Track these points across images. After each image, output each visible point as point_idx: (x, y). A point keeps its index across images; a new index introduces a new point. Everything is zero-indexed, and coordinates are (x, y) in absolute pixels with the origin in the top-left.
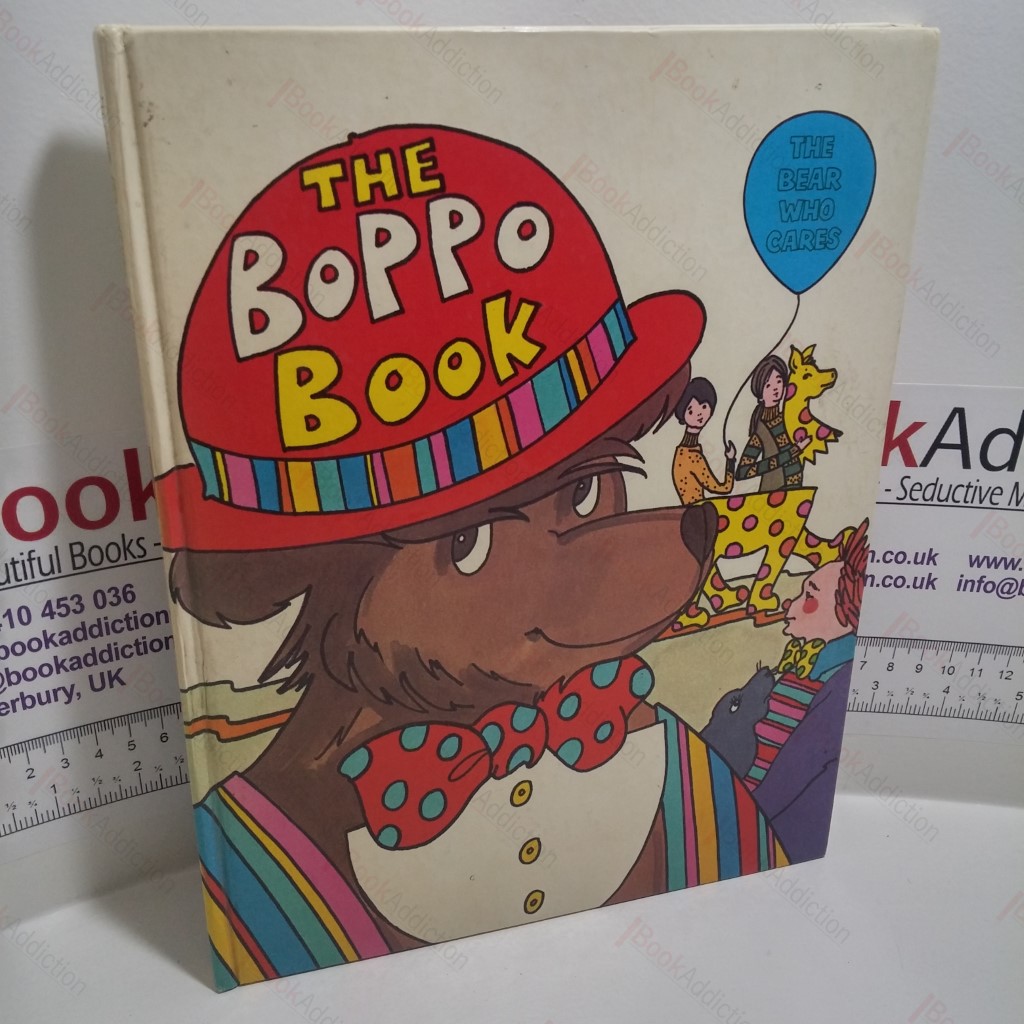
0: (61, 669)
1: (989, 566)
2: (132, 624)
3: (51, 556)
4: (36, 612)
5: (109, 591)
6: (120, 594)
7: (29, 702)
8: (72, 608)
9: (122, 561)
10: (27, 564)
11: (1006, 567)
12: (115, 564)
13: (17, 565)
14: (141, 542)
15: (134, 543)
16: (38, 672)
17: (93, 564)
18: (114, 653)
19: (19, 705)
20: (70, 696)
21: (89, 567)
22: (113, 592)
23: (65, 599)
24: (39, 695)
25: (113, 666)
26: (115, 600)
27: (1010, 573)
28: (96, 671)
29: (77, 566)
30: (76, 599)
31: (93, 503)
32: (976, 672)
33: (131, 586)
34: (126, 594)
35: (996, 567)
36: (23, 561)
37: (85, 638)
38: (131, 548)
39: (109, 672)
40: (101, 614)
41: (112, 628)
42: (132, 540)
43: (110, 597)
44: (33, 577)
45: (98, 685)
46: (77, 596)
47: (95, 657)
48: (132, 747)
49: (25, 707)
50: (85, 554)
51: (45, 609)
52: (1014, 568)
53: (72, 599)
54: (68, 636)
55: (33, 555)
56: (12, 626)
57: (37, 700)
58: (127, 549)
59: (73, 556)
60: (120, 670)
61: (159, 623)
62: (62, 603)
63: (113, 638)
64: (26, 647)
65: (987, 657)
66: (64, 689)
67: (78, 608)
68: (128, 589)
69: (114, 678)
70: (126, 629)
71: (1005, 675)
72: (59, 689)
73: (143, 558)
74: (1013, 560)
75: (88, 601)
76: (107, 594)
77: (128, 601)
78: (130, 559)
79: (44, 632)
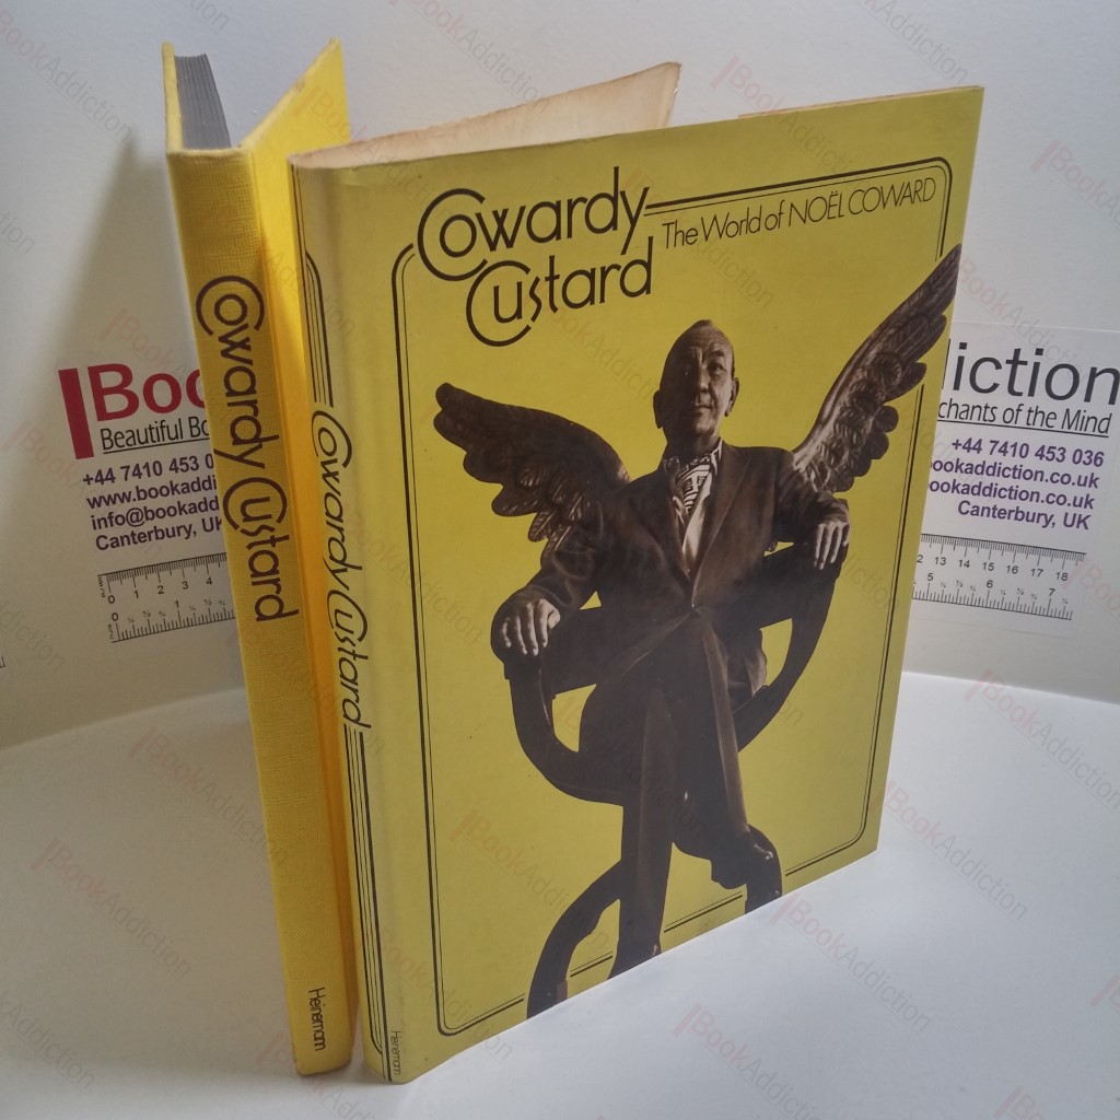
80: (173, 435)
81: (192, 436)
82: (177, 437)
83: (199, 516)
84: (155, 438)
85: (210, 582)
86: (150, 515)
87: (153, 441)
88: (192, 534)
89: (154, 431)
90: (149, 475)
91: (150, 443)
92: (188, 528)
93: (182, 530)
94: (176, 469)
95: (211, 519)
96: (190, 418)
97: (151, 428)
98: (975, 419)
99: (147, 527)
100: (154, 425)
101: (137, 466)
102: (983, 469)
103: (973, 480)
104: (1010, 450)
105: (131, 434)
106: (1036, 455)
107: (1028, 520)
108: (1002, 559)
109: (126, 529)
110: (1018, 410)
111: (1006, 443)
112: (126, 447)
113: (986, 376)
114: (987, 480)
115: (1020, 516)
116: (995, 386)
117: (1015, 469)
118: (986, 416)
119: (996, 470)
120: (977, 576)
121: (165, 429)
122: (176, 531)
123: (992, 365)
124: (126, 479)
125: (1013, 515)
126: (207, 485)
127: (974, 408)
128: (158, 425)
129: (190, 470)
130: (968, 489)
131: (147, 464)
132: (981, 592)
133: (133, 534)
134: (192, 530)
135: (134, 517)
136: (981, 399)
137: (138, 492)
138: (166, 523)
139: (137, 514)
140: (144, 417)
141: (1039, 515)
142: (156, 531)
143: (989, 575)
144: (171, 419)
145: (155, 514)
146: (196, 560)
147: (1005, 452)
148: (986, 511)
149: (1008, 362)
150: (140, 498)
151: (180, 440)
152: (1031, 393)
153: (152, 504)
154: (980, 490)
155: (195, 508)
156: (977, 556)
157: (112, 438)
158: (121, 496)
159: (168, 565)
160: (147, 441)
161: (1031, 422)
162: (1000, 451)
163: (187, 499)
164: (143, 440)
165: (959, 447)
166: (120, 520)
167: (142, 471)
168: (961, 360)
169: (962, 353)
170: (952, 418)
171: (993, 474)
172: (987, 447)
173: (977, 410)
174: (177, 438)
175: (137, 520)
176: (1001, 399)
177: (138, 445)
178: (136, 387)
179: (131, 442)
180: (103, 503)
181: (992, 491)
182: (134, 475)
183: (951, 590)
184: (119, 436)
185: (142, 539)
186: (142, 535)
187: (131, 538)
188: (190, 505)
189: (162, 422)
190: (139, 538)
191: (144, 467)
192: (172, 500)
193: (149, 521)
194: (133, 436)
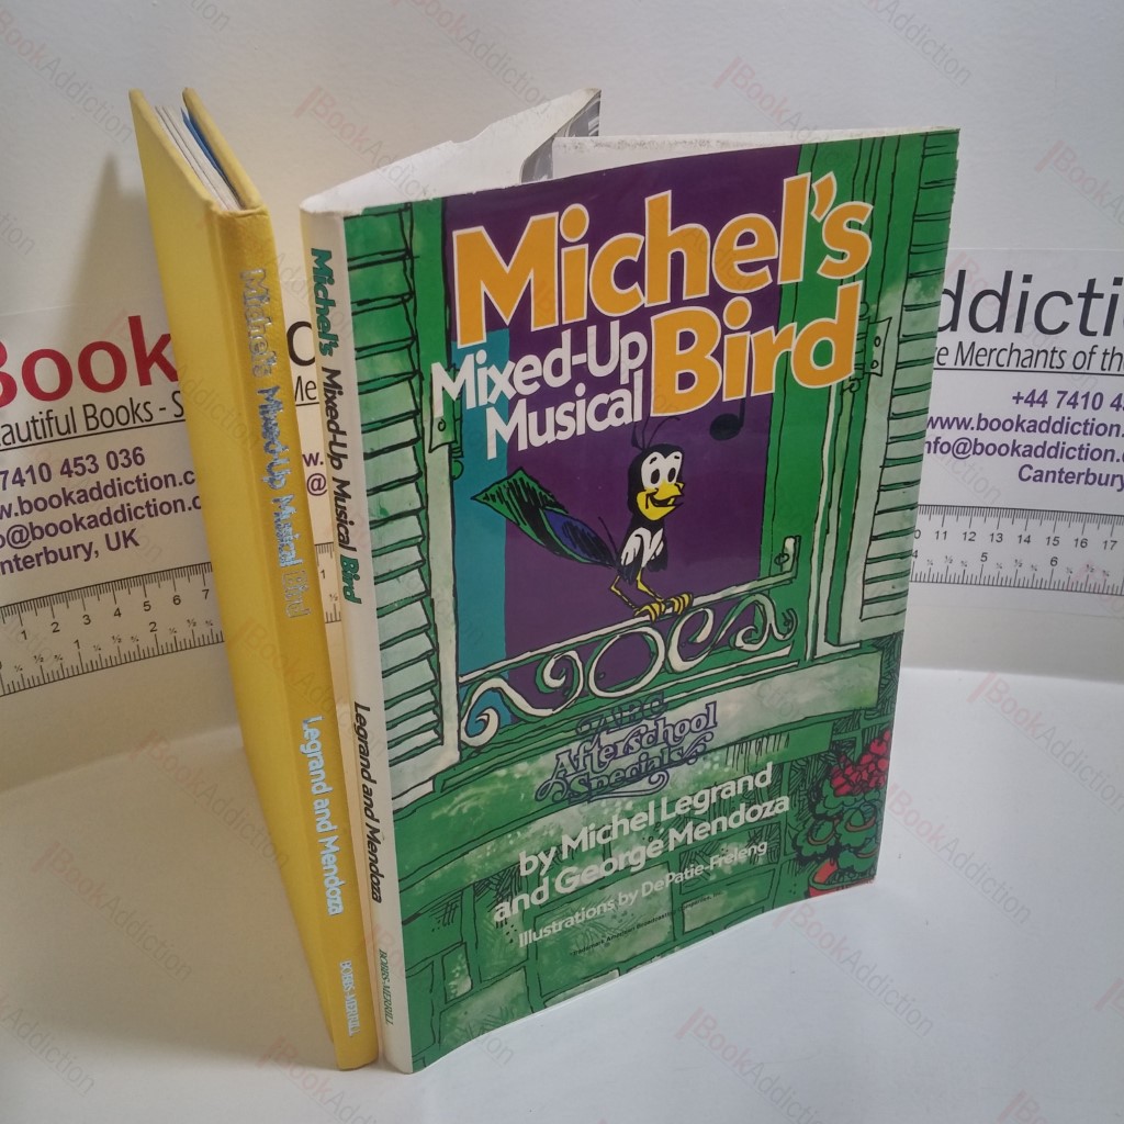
0: (80, 527)
1: (943, 427)
2: (143, 487)
3: (67, 416)
4: (56, 468)
5: (121, 453)
6: (131, 456)
7: (51, 557)
8: (87, 468)
9: (131, 424)
10: (46, 423)
11: (959, 427)
12: (125, 427)
13: (37, 424)
14: (147, 406)
15: (141, 407)
16: (59, 528)
17: (104, 425)
18: (128, 514)
19: (43, 558)
20: (88, 553)
21: (101, 428)
22: (124, 454)
23: (81, 458)
24: (60, 550)
25: (126, 527)
26: (126, 462)
27: (963, 433)
28: (112, 530)
29: (91, 427)
30: (91, 459)
31: (102, 367)
32: (941, 536)
33: (141, 449)
34: (136, 456)
35: (950, 428)
36: (42, 420)
37: (100, 497)
38: (138, 412)
39: (124, 532)
40: (114, 474)
41: (124, 489)
42: (139, 405)
43: (121, 459)
44: (52, 435)
45: (114, 544)
46: (91, 456)
47: (109, 517)
48: (147, 608)
49: (48, 562)
50: (98, 415)
51: (63, 468)
52: (966, 428)
53: (87, 458)
54: (85, 495)
55: (51, 415)
56: (34, 482)
57: (59, 556)
58: (135, 413)
59: (87, 418)
60: (133, 530)
61: (167, 486)
62: (78, 462)
63: (125, 499)
64: (48, 503)
65: (950, 519)
66: (83, 546)
67: (93, 468)
68: (138, 452)
69: (129, 538)
70: (137, 491)
71: (969, 536)
72: (79, 546)
73: (149, 422)
74: (964, 419)
75: (101, 461)
76: (119, 456)
77: (139, 464)
78: (139, 423)
79: (63, 489)
80: (63, 429)
81: (89, 429)
82: (68, 431)
83: (101, 531)
84: (40, 434)
85: (118, 613)
86: (37, 533)
87: (38, 438)
88: (93, 555)
89: (38, 425)
91: (34, 440)
92: (87, 547)
93: (80, 550)
94: (69, 473)
95: (117, 534)
96: (85, 406)
97: (34, 421)
98: (1040, 367)
99: (35, 548)
100: (38, 417)
101: (18, 471)
102: (1049, 425)
103: (1036, 439)
104: (1081, 401)
105: (7, 429)
106: (1112, 405)
107: (1100, 484)
108: (1068, 532)
109: (8, 553)
110: (1092, 353)
111: (1077, 393)
113: (1054, 313)
114: (1052, 439)
115: (1091, 479)
116: (1065, 325)
117: (1086, 423)
118: (1052, 361)
119: (1065, 426)
120: (1038, 553)
121: (53, 422)
122: (72, 553)
123: (1061, 300)
124: (4, 488)
125: (1083, 478)
126: (110, 491)
127: (1039, 353)
128: (44, 416)
129: (87, 473)
130: (1030, 451)
131: (31, 467)
132: (1044, 573)
133: (16, 559)
134: (93, 549)
135: (17, 537)
136: (1048, 342)
137: (21, 504)
138: (60, 542)
141: (1114, 476)
143: (1053, 551)
144: (59, 408)
145: (45, 531)
146: (99, 588)
147: (1075, 405)
148: (1051, 475)
149: (1080, 295)
150: (23, 512)
151: (73, 434)
152: (1107, 332)
153: (39, 518)
154: (1045, 451)
155: (95, 521)
156: (1040, 530)
159: (65, 596)
160: (29, 438)
161: (1106, 366)
162: (1068, 403)
163: (85, 510)
164: (24, 435)
165: (1020, 401)
167: (24, 476)
168: (1025, 295)
169: (1026, 287)
170: (1013, 366)
171: (1060, 432)
172: (1053, 398)
173: (1043, 355)
174: (68, 433)
175: (21, 541)
176: (1072, 341)
177: (18, 443)
178: (13, 367)
179: (8, 439)
181: (1059, 451)
182: (14, 482)
183: (1008, 572)
185: (29, 565)
186: (28, 560)
187: (14, 564)
188: (89, 518)
189: (48, 412)
190: (25, 563)
191: (27, 472)
192: (65, 513)
193: (37, 541)
194: (11, 432)
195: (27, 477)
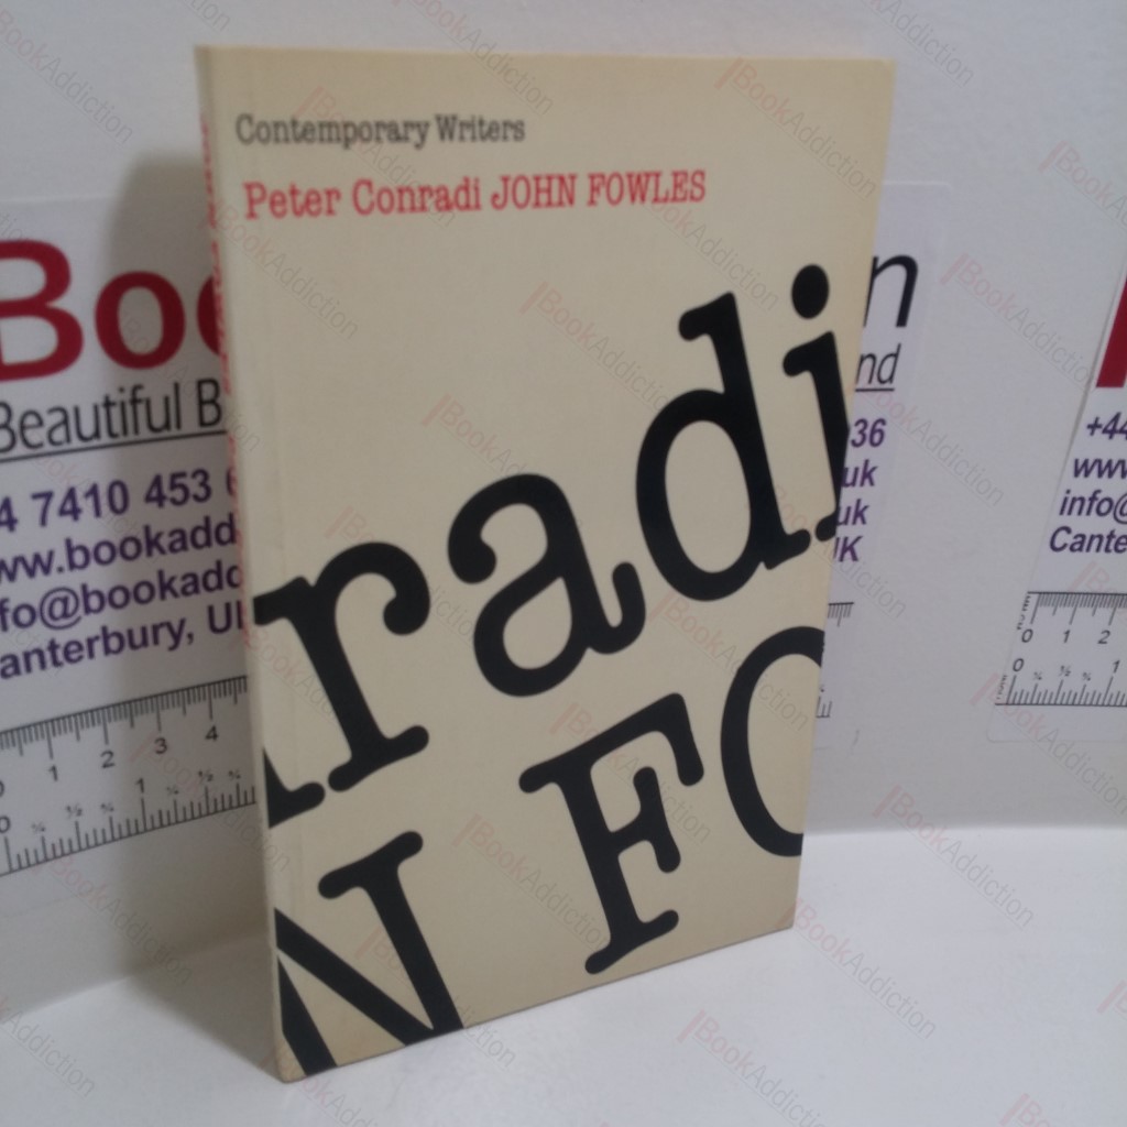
80: (158, 421)
81: (202, 423)
82: (167, 426)
83: (203, 599)
84: (117, 427)
85: (213, 735)
86: (94, 602)
87: (112, 434)
88: (184, 639)
89: (116, 412)
90: (98, 513)
91: (105, 439)
92: (176, 626)
93: (164, 634)
94: (160, 499)
95: (228, 606)
97: (108, 404)
99: (88, 627)
100: (115, 397)
101: (71, 494)
105: (58, 417)
109: (39, 636)
112: (48, 448)
121: (141, 408)
122: (149, 636)
124: (43, 521)
126: (225, 533)
128: (127, 396)
129: (191, 501)
131: (95, 487)
133: (53, 646)
134: (187, 630)
135: (58, 609)
137: (70, 550)
138: (130, 618)
139: (65, 601)
140: (91, 377)
142: (106, 635)
144: (155, 382)
145: (106, 600)
146: (188, 694)
150: (72, 566)
151: (174, 431)
153: (99, 577)
155: (195, 584)
157: (15, 425)
158: (30, 560)
159: (129, 708)
160: (97, 434)
164: (88, 429)
166: (25, 616)
167: (81, 502)
174: (167, 429)
175: (65, 615)
177: (76, 443)
178: (79, 301)
179: (59, 435)
180: (21, 572)
182: (62, 512)
184: (31, 420)
185: (74, 656)
186: (73, 647)
187: (48, 656)
188: (184, 577)
189: (136, 388)
190: (67, 653)
191: (87, 495)
192: (146, 568)
193: (92, 615)
194: (65, 422)
195: (86, 505)
